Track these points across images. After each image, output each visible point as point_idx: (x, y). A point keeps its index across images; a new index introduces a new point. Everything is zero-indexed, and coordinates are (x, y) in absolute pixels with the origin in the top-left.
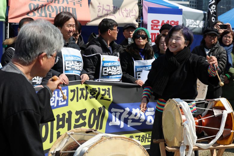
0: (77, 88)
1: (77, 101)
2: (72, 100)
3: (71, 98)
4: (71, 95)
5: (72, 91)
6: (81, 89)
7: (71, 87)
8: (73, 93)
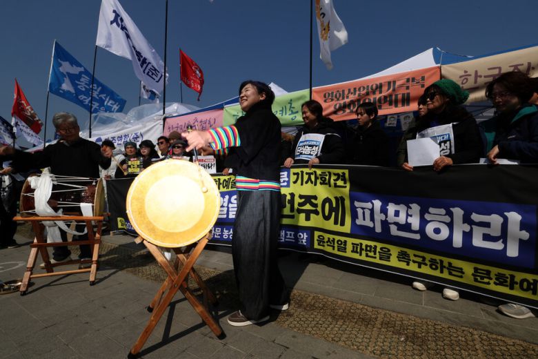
0: (302, 172)
1: (302, 184)
2: (295, 182)
3: (294, 180)
4: (293, 178)
5: (294, 174)
6: (307, 173)
7: (293, 171)
8: (296, 176)
